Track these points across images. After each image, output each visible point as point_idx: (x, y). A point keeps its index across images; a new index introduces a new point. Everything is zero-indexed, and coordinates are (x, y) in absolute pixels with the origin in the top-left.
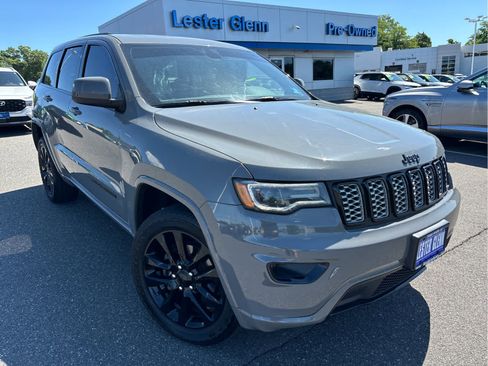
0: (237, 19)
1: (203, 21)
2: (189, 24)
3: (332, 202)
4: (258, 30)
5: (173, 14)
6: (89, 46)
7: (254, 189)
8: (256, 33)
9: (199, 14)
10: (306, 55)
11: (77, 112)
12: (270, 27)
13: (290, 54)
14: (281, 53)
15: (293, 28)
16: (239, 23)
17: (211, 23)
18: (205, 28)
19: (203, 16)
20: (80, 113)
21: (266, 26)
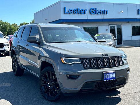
0: (93, 10)
1: (78, 11)
2: (72, 12)
3: (82, 62)
4: (103, 14)
5: (65, 9)
6: (32, 27)
7: (64, 59)
8: (102, 15)
9: (76, 8)
10: (128, 24)
11: (27, 45)
12: (109, 12)
13: (120, 24)
14: (115, 23)
15: (120, 12)
16: (94, 11)
17: (81, 11)
18: (78, 13)
19: (78, 9)
20: (28, 45)
21: (107, 12)
